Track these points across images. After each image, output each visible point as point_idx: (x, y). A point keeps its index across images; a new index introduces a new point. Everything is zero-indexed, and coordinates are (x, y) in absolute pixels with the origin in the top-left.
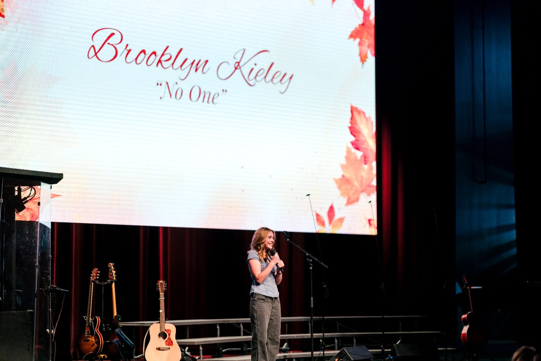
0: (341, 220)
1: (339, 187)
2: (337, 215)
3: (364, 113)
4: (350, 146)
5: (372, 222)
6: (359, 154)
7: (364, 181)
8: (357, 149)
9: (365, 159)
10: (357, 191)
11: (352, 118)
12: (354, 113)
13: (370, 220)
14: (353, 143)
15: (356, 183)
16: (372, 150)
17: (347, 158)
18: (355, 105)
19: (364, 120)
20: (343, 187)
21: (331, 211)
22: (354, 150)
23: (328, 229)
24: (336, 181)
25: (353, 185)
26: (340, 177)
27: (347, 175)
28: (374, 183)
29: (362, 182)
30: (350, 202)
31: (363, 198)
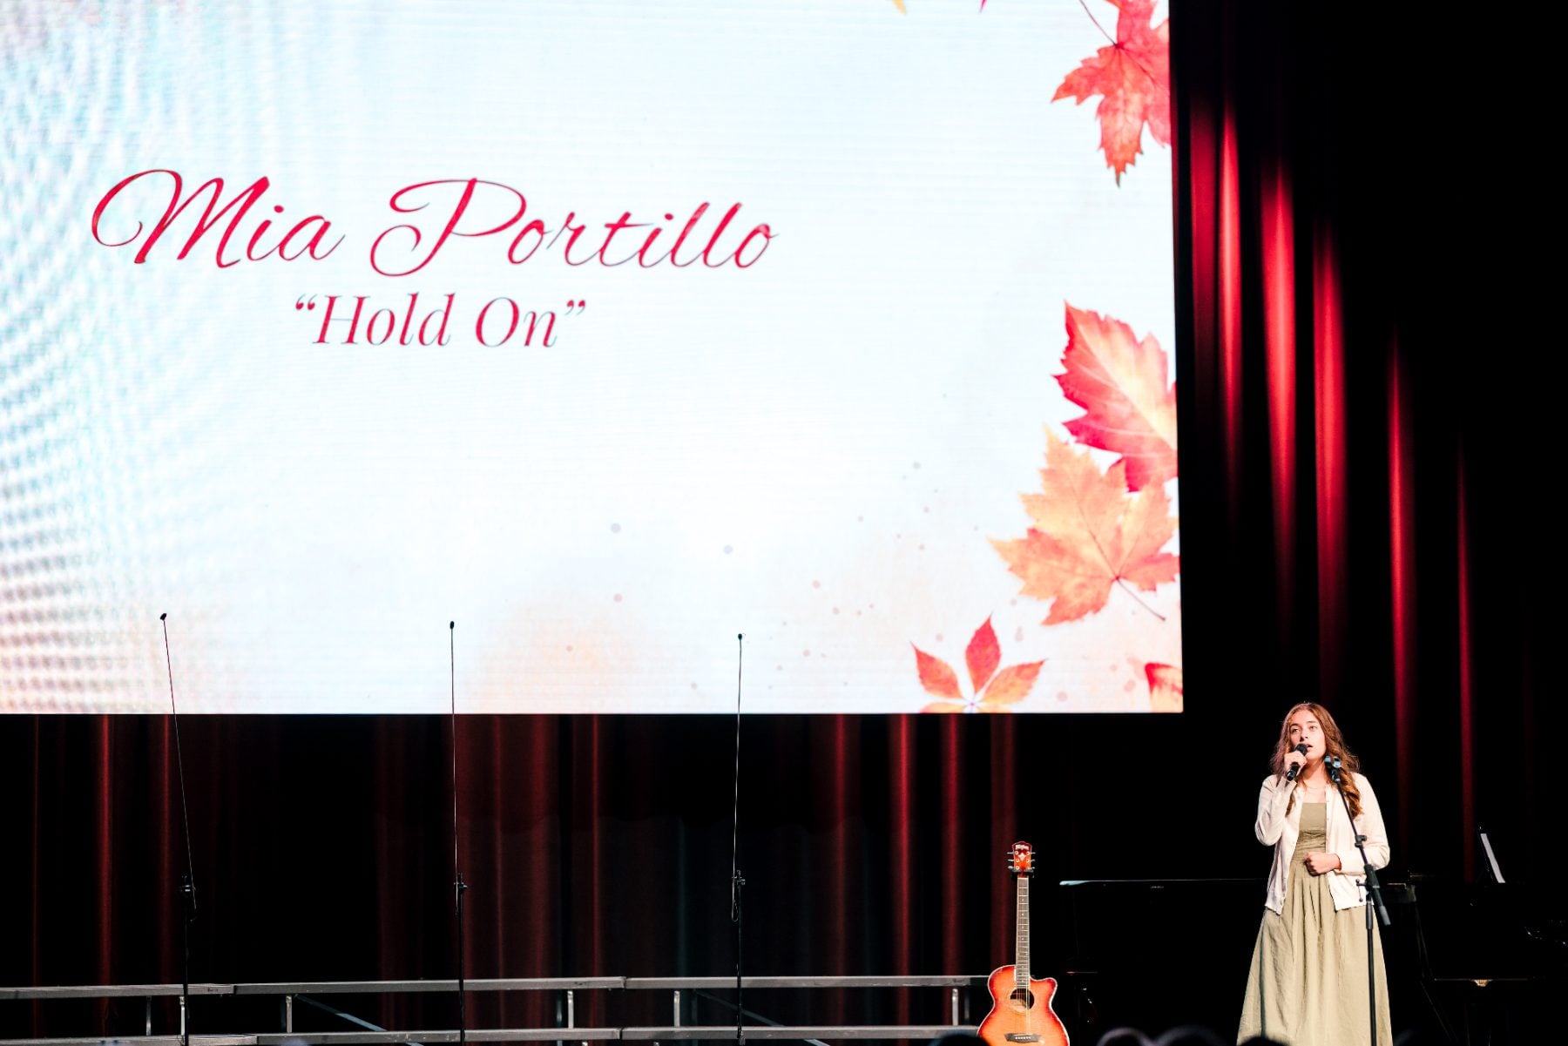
0: (1028, 672)
1: (1019, 569)
2: (1011, 655)
3: (1125, 328)
4: (1065, 435)
5: (1160, 673)
6: (1104, 460)
7: (1127, 546)
8: (1097, 442)
9: (1134, 476)
10: (1096, 575)
11: (1070, 347)
12: (1081, 329)
13: (1151, 669)
14: (1075, 428)
15: (1090, 552)
16: (1161, 445)
17: (1050, 475)
18: (1082, 304)
19: (1126, 351)
20: (1034, 569)
21: (984, 645)
22: (1080, 449)
23: (970, 700)
24: (1002, 549)
25: (1077, 559)
26: (1024, 535)
27: (1052, 527)
28: (1173, 547)
29: (1117, 552)
30: (1060, 614)
31: (1122, 597)
